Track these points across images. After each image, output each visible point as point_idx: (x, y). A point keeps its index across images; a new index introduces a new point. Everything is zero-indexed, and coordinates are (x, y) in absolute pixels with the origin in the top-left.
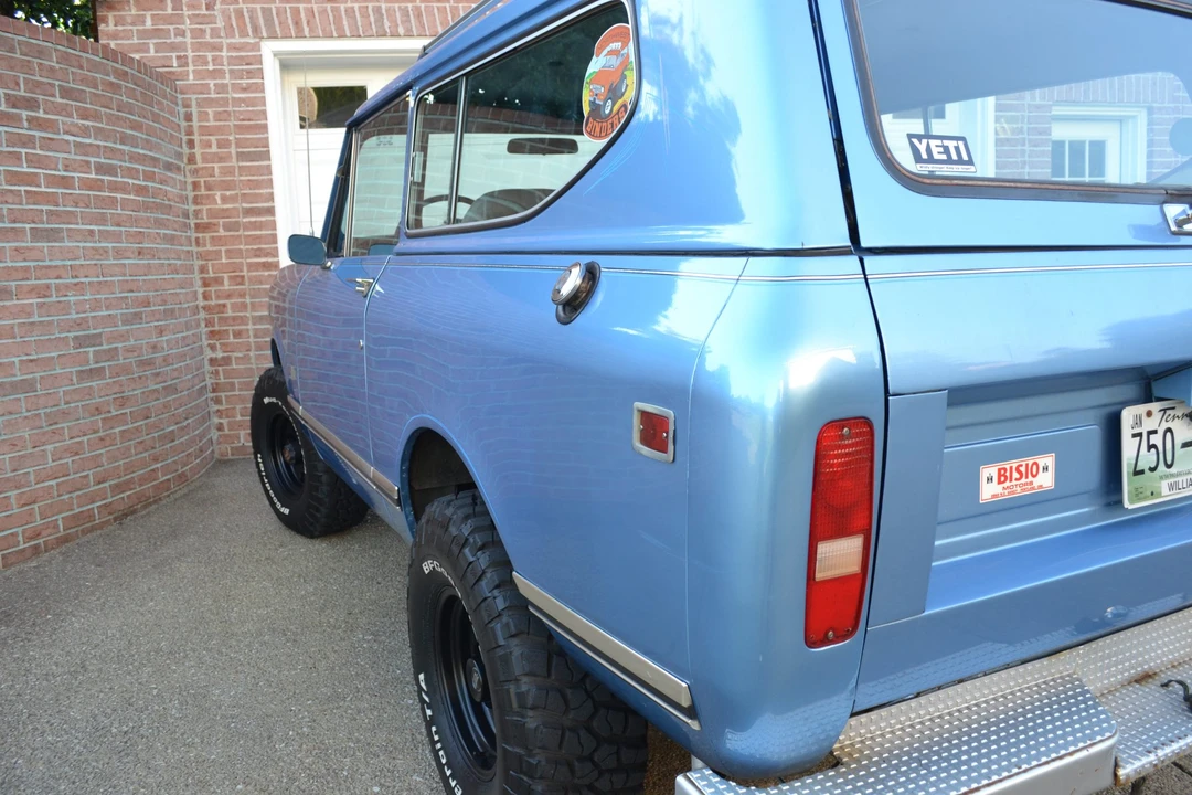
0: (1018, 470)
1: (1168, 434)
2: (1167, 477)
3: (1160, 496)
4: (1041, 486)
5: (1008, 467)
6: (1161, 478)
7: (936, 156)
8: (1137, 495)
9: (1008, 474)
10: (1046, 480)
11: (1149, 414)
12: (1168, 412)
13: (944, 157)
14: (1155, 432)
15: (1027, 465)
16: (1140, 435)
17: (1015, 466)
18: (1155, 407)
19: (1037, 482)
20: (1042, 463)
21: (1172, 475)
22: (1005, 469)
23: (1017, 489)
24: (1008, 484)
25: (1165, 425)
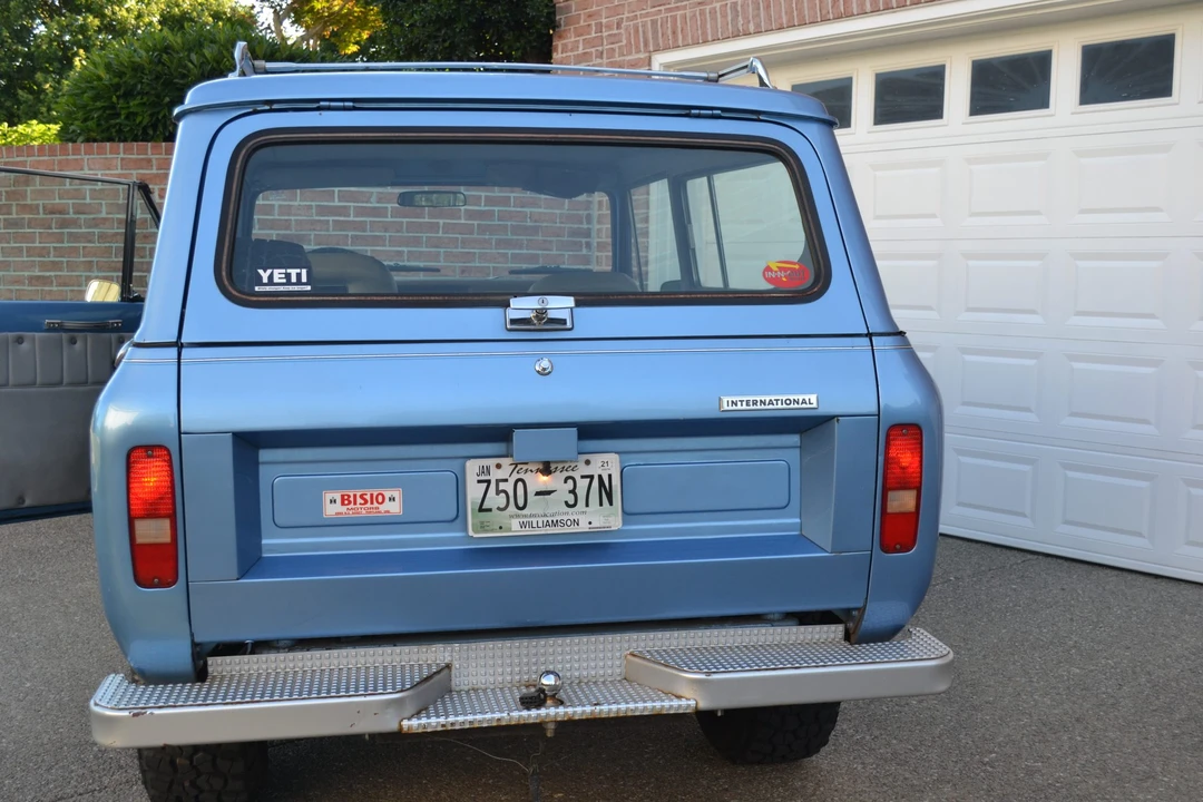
0: (361, 497)
1: (520, 485)
2: (518, 516)
3: (510, 530)
4: (388, 512)
5: (352, 494)
6: (512, 517)
7: (276, 280)
8: (483, 527)
9: (352, 499)
10: (394, 508)
11: (499, 466)
12: (519, 466)
13: (284, 281)
14: (506, 480)
15: (372, 495)
16: (489, 482)
17: (358, 494)
18: (506, 462)
19: (383, 508)
20: (388, 494)
21: (526, 516)
22: (349, 496)
23: (362, 511)
24: (352, 506)
25: (516, 476)
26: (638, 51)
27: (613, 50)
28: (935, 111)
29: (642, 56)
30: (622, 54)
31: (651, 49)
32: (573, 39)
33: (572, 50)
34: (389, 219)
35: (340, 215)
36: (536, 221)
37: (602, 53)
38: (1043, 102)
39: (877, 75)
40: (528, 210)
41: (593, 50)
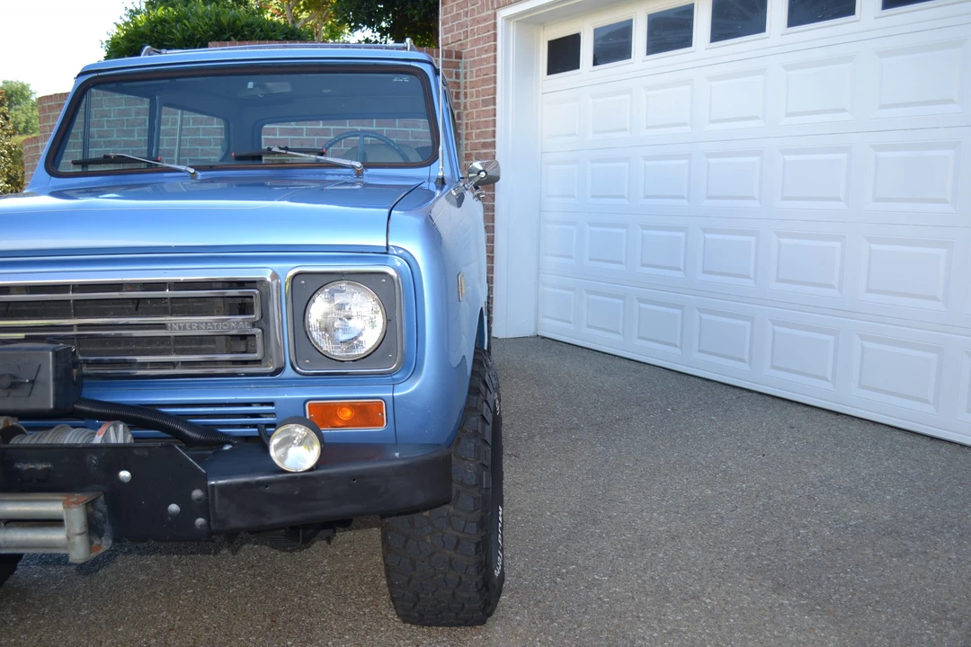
26: (488, 9)
27: (473, 9)
28: (686, 41)
29: (490, 12)
30: (479, 13)
31: (495, 6)
32: (451, 4)
33: (450, 13)
34: (305, 137)
35: (269, 135)
36: (416, 138)
37: (467, 13)
38: (762, 29)
39: (649, 16)
40: (410, 130)
41: (462, 11)
